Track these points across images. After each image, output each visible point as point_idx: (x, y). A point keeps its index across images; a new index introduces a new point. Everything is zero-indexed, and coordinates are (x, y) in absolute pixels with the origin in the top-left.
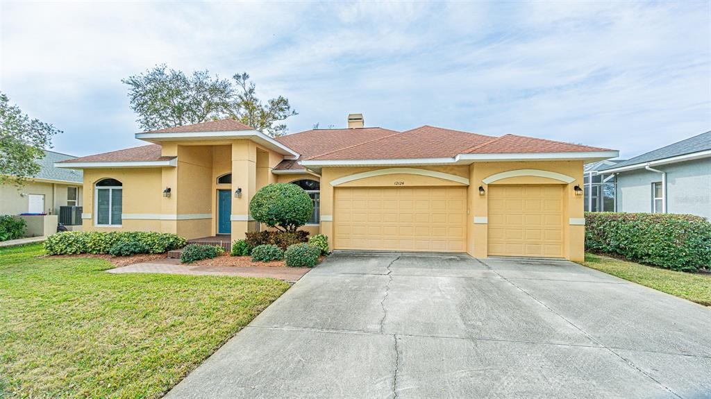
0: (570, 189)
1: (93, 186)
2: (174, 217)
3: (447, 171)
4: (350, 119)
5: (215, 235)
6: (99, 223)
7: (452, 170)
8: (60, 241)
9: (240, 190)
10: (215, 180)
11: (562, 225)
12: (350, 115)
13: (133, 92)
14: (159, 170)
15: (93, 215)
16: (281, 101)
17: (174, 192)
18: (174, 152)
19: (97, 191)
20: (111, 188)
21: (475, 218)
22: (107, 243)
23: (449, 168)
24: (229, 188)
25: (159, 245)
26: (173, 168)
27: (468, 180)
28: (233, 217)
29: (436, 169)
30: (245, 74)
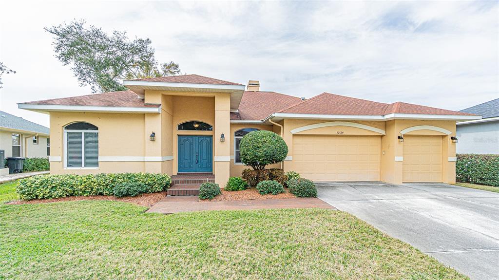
0: (449, 138)
1: (62, 129)
2: (160, 159)
3: (372, 125)
4: (250, 84)
5: (176, 174)
6: (68, 166)
7: (374, 124)
8: (41, 184)
9: (223, 135)
10: (176, 127)
11: (441, 161)
12: (250, 81)
13: (58, 42)
14: (143, 115)
15: (63, 158)
16: (173, 65)
17: (158, 136)
18: (158, 100)
19: (65, 135)
20: (83, 131)
21: (396, 157)
22: (100, 185)
23: (373, 123)
24: (211, 134)
25: (159, 184)
26: (158, 114)
27: (384, 131)
28: (216, 158)
29: (365, 123)
30: (148, 40)
